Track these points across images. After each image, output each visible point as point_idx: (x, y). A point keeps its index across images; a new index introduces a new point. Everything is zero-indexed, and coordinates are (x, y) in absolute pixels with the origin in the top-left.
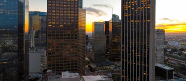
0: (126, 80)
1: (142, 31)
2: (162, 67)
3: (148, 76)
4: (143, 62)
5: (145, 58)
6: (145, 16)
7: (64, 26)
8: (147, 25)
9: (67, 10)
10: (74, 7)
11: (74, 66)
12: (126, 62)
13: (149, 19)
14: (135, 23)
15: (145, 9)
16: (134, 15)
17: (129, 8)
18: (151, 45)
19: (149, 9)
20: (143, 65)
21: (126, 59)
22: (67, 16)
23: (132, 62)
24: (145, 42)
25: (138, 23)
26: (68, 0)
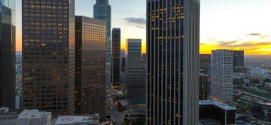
0: (152, 124)
1: (173, 52)
2: (220, 106)
3: (181, 119)
4: (175, 99)
5: (177, 92)
6: (177, 31)
7: (48, 45)
8: (179, 44)
9: (52, 22)
10: (63, 18)
11: (62, 102)
12: (152, 97)
13: (182, 34)
14: (164, 40)
15: (177, 20)
16: (163, 29)
17: (157, 19)
18: (185, 73)
19: (182, 20)
20: (175, 102)
21: (152, 93)
22: (52, 30)
23: (160, 98)
24: (177, 68)
25: (168, 40)
26: (53, 8)
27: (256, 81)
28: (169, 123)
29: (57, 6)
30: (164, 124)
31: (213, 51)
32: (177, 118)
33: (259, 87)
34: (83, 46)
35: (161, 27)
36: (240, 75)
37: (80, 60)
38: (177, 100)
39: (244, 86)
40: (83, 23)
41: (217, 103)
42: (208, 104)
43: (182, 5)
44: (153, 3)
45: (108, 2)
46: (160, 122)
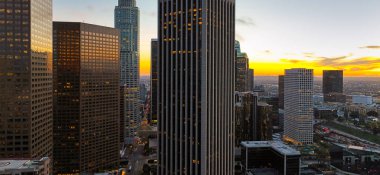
1: (189, 72)
3: (199, 166)
4: (191, 138)
5: (194, 128)
12: (165, 136)
16: (177, 39)
17: (170, 26)
19: (200, 27)
20: (191, 143)
21: (165, 130)
23: (173, 137)
24: (194, 95)
25: (184, 54)
26: (8, 11)
27: (355, 115)
28: (185, 172)
29: (14, 8)
30: (179, 173)
31: (287, 71)
32: (194, 165)
33: (355, 122)
34: (82, 64)
35: (174, 37)
36: (333, 106)
37: (79, 84)
38: (194, 140)
39: (336, 121)
40: (83, 32)
41: (277, 145)
42: (265, 146)
43: (200, 6)
44: (165, 3)
45: (134, 2)
46: (174, 171)
